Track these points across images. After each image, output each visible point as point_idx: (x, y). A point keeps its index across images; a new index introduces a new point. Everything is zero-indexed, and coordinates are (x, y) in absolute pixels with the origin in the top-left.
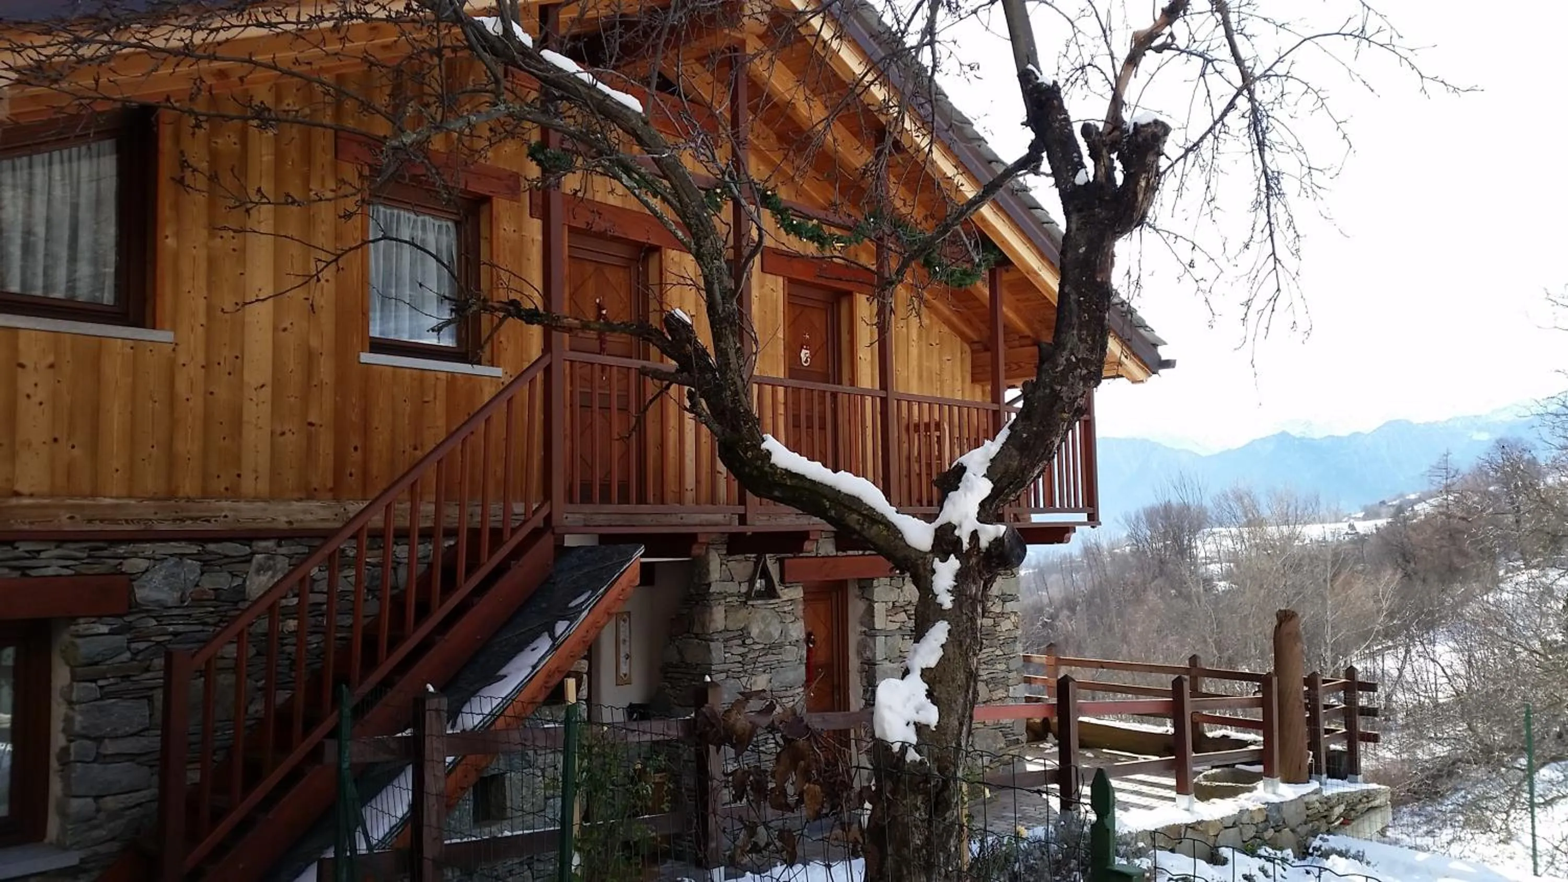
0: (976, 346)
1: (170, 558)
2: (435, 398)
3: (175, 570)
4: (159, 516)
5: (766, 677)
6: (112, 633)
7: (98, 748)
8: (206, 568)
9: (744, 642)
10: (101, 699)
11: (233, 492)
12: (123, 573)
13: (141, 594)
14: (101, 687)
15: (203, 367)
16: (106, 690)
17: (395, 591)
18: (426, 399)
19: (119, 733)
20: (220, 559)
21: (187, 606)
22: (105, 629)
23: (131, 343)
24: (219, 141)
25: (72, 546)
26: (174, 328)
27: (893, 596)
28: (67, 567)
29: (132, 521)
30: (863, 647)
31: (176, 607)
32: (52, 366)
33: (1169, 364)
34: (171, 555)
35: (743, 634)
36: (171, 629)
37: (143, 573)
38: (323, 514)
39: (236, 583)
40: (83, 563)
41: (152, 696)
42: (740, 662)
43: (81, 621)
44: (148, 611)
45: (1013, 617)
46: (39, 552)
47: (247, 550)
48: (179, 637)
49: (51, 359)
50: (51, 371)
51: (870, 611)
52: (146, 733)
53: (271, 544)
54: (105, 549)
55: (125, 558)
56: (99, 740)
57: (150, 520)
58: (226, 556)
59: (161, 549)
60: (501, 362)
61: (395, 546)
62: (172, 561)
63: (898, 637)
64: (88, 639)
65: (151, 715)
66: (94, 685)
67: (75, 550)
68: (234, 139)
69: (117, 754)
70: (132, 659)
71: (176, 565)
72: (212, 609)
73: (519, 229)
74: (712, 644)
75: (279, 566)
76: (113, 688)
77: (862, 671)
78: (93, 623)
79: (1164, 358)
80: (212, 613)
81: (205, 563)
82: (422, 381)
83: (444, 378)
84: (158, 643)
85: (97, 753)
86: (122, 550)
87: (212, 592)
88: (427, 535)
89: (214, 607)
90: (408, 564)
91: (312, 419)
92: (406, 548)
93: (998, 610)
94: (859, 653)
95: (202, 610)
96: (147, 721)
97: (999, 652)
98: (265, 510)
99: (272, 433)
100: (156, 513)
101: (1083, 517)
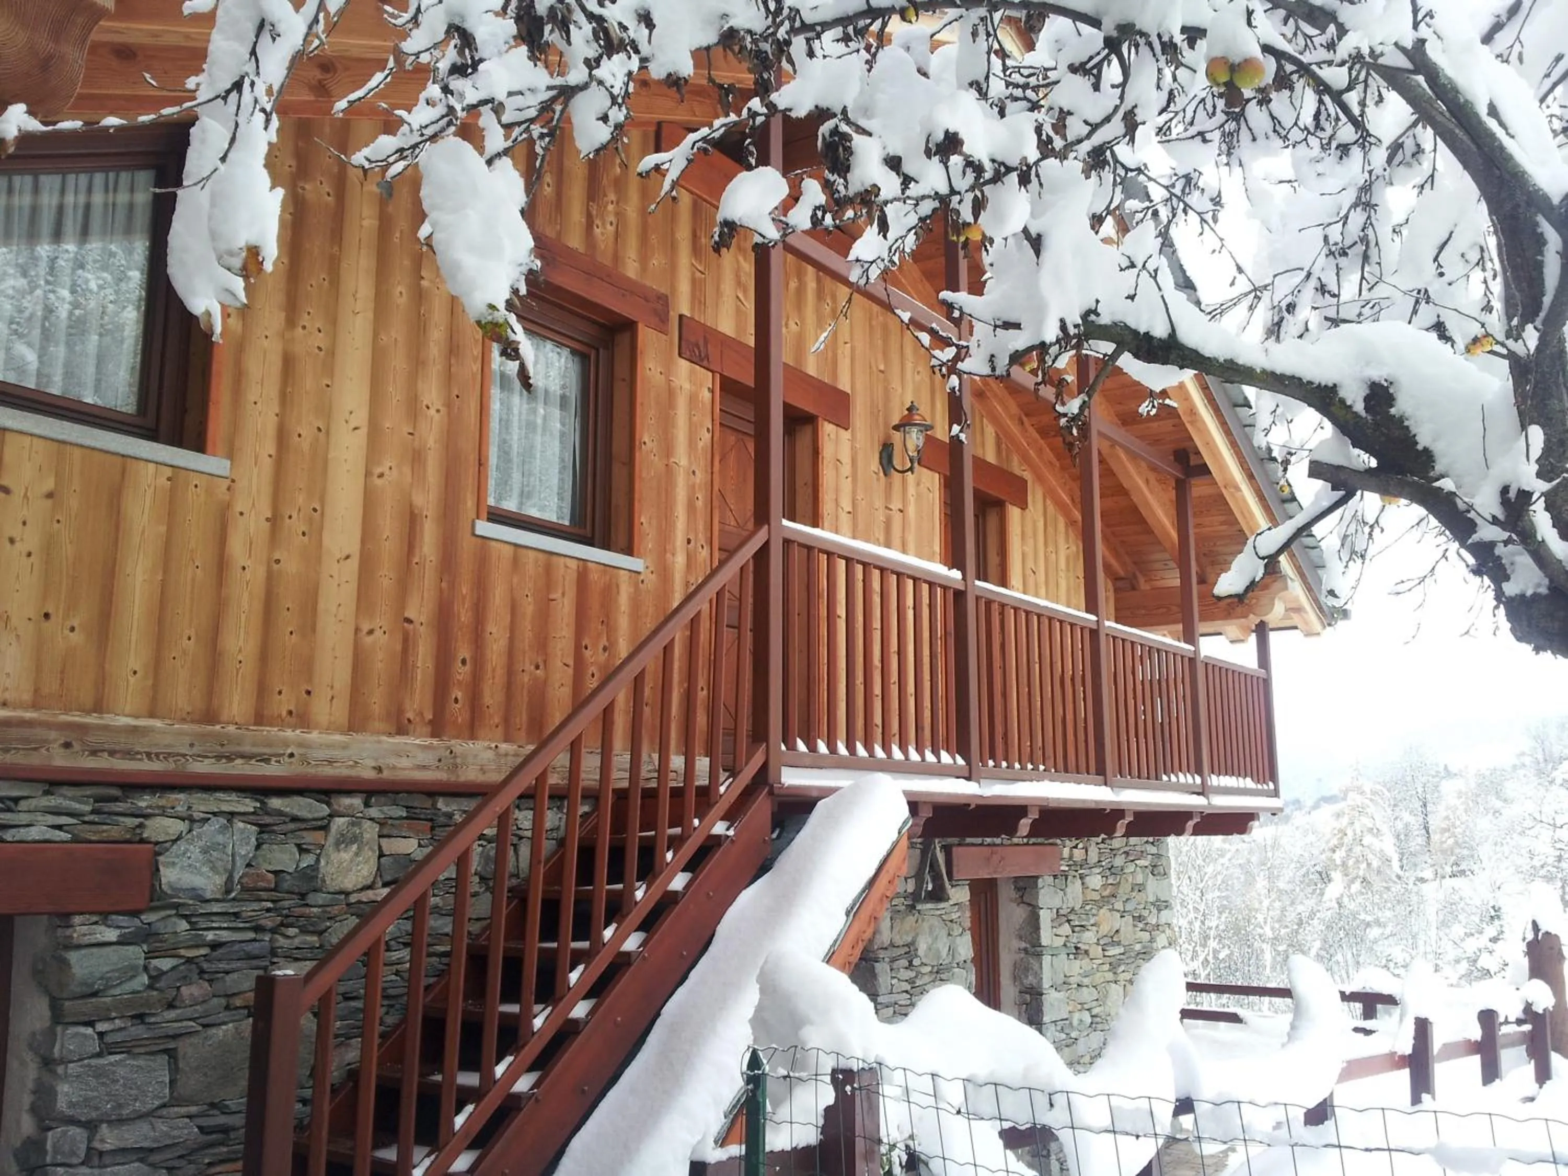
0: (1120, 584)
1: (213, 819)
2: (563, 594)
3: (220, 838)
4: (195, 750)
6: (122, 942)
7: (90, 1140)
8: (265, 836)
9: (911, 962)
10: (99, 1055)
11: (302, 719)
12: (142, 841)
13: (170, 876)
14: (101, 1035)
15: (267, 520)
16: (108, 1039)
17: (514, 881)
18: (552, 597)
19: (125, 1112)
20: (285, 823)
21: (234, 899)
22: (111, 935)
23: (168, 472)
24: (307, 187)
25: (66, 791)
26: (230, 456)
27: (1056, 902)
28: (59, 827)
29: (157, 755)
31: (217, 900)
32: (50, 495)
33: (1347, 614)
34: (214, 814)
35: (910, 950)
36: (210, 936)
37: (174, 841)
38: (423, 758)
39: (308, 860)
40: (85, 822)
41: (175, 1049)
42: (907, 992)
43: (77, 919)
44: (177, 906)
46: (16, 800)
47: (324, 810)
48: (221, 951)
49: (49, 484)
50: (49, 502)
51: (1034, 922)
52: (164, 1112)
53: (356, 802)
54: (116, 799)
55: (146, 816)
56: (91, 1126)
57: (184, 756)
58: (295, 819)
59: (202, 804)
60: (642, 551)
61: (517, 811)
62: (217, 823)
64: (83, 952)
65: (172, 1082)
66: (89, 1031)
67: (72, 799)
68: (326, 188)
69: (123, 1150)
70: (151, 987)
71: (223, 829)
72: (270, 905)
73: (667, 372)
74: (877, 965)
75: (367, 836)
76: (118, 1037)
78: (96, 923)
80: (268, 910)
81: (263, 828)
82: (548, 570)
83: (575, 567)
84: (189, 960)
85: (89, 1149)
86: (144, 802)
87: (271, 876)
88: (559, 797)
89: (273, 901)
90: (531, 839)
91: (410, 614)
92: (529, 815)
93: (1154, 922)
95: (256, 906)
96: (167, 1091)
98: (345, 747)
99: (357, 630)
100: (192, 745)
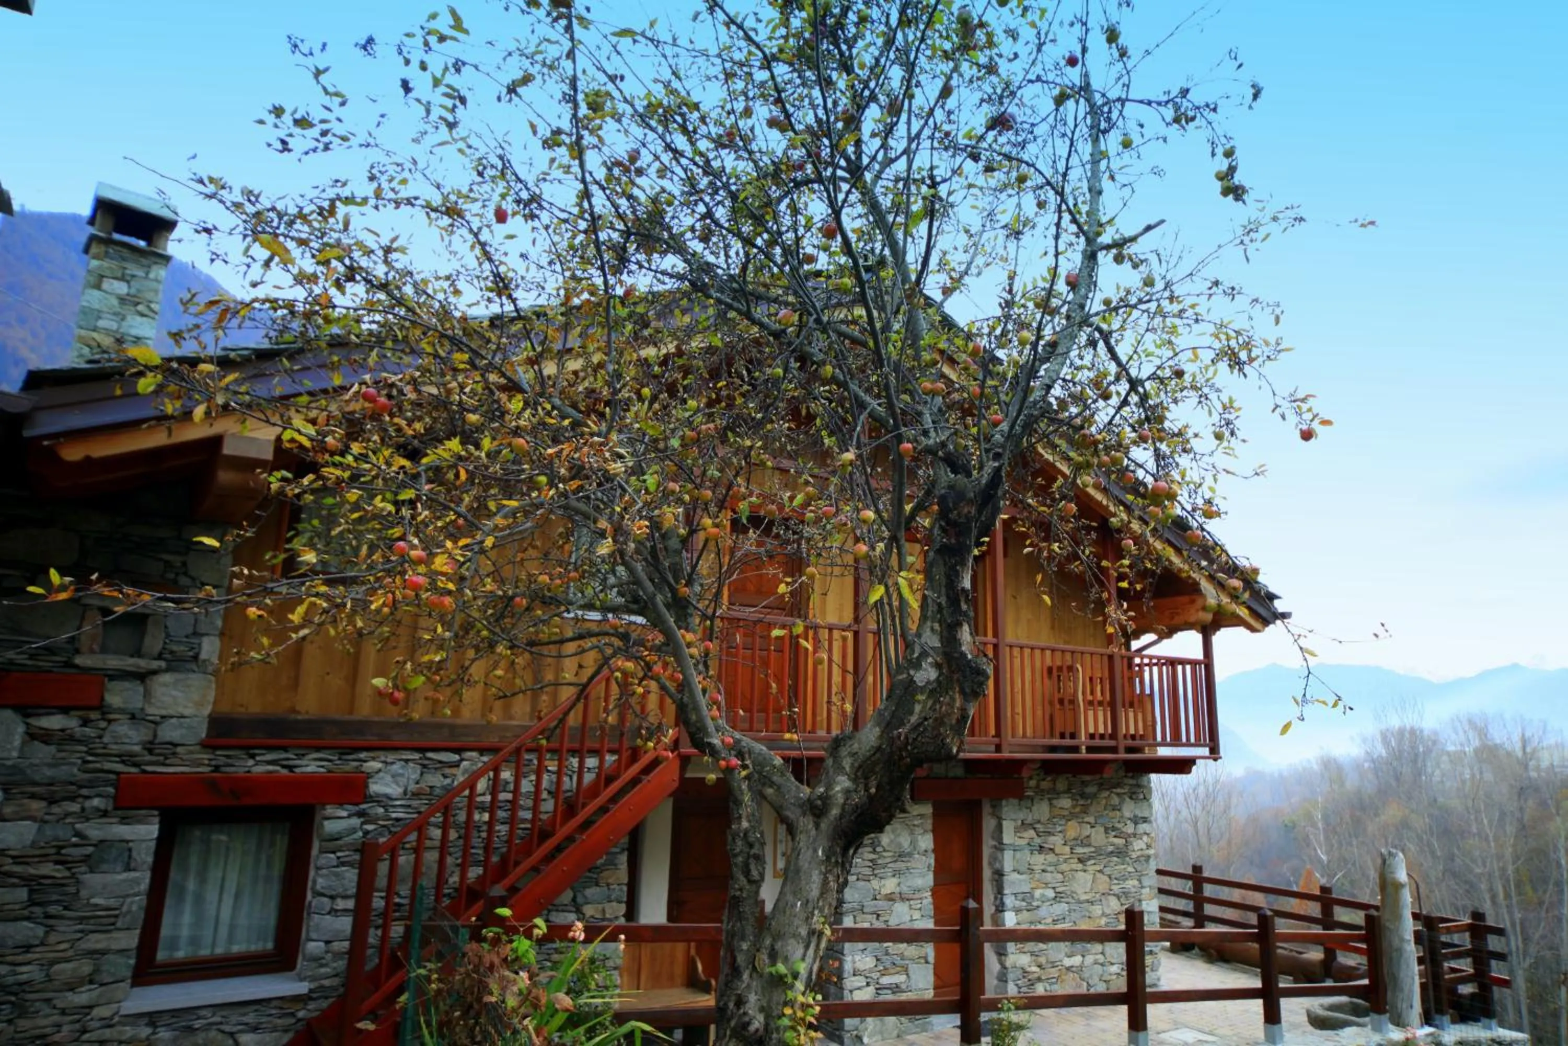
1: (398, 763)
3: (401, 771)
4: (394, 731)
5: (895, 881)
6: (350, 817)
7: (332, 905)
8: (425, 770)
10: (338, 867)
12: (362, 773)
13: (374, 788)
14: (339, 858)
16: (342, 860)
19: (349, 893)
20: (435, 764)
21: (407, 799)
22: (344, 814)
29: (375, 733)
30: (994, 859)
31: (399, 800)
33: (1284, 616)
34: (399, 760)
36: (394, 816)
37: (377, 773)
39: (446, 782)
40: (333, 764)
43: (328, 807)
44: (378, 802)
45: (1145, 838)
46: (303, 755)
47: (457, 757)
48: (399, 823)
51: (999, 828)
53: (475, 754)
54: (351, 754)
55: (364, 762)
56: (332, 898)
58: (441, 762)
62: (400, 765)
63: (1027, 852)
64: (331, 821)
66: (333, 855)
69: (346, 910)
70: (363, 838)
71: (403, 767)
72: (426, 802)
76: (347, 859)
77: (993, 880)
78: (337, 808)
79: (1280, 610)
80: (425, 805)
81: (424, 767)
84: (383, 826)
85: (331, 908)
86: (363, 755)
87: (428, 789)
89: (428, 800)
93: (1130, 832)
94: (990, 864)
95: (419, 802)
97: (1130, 869)
100: (393, 728)
101: (1205, 751)
